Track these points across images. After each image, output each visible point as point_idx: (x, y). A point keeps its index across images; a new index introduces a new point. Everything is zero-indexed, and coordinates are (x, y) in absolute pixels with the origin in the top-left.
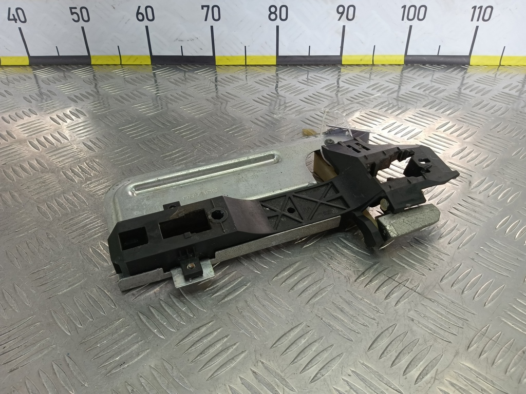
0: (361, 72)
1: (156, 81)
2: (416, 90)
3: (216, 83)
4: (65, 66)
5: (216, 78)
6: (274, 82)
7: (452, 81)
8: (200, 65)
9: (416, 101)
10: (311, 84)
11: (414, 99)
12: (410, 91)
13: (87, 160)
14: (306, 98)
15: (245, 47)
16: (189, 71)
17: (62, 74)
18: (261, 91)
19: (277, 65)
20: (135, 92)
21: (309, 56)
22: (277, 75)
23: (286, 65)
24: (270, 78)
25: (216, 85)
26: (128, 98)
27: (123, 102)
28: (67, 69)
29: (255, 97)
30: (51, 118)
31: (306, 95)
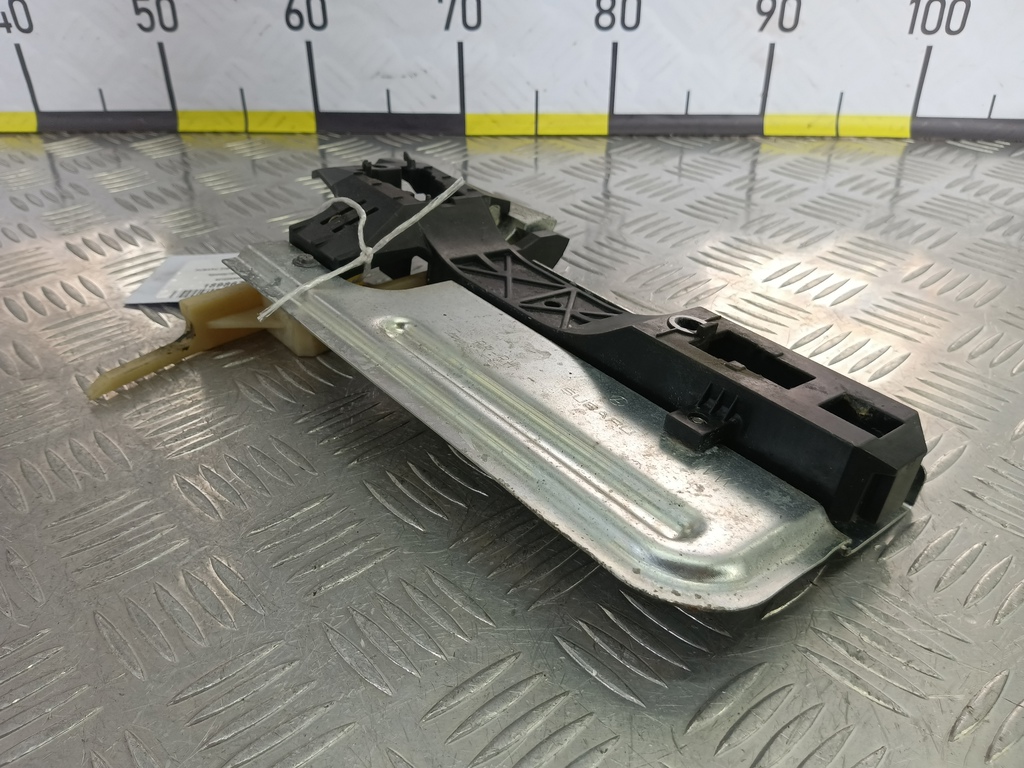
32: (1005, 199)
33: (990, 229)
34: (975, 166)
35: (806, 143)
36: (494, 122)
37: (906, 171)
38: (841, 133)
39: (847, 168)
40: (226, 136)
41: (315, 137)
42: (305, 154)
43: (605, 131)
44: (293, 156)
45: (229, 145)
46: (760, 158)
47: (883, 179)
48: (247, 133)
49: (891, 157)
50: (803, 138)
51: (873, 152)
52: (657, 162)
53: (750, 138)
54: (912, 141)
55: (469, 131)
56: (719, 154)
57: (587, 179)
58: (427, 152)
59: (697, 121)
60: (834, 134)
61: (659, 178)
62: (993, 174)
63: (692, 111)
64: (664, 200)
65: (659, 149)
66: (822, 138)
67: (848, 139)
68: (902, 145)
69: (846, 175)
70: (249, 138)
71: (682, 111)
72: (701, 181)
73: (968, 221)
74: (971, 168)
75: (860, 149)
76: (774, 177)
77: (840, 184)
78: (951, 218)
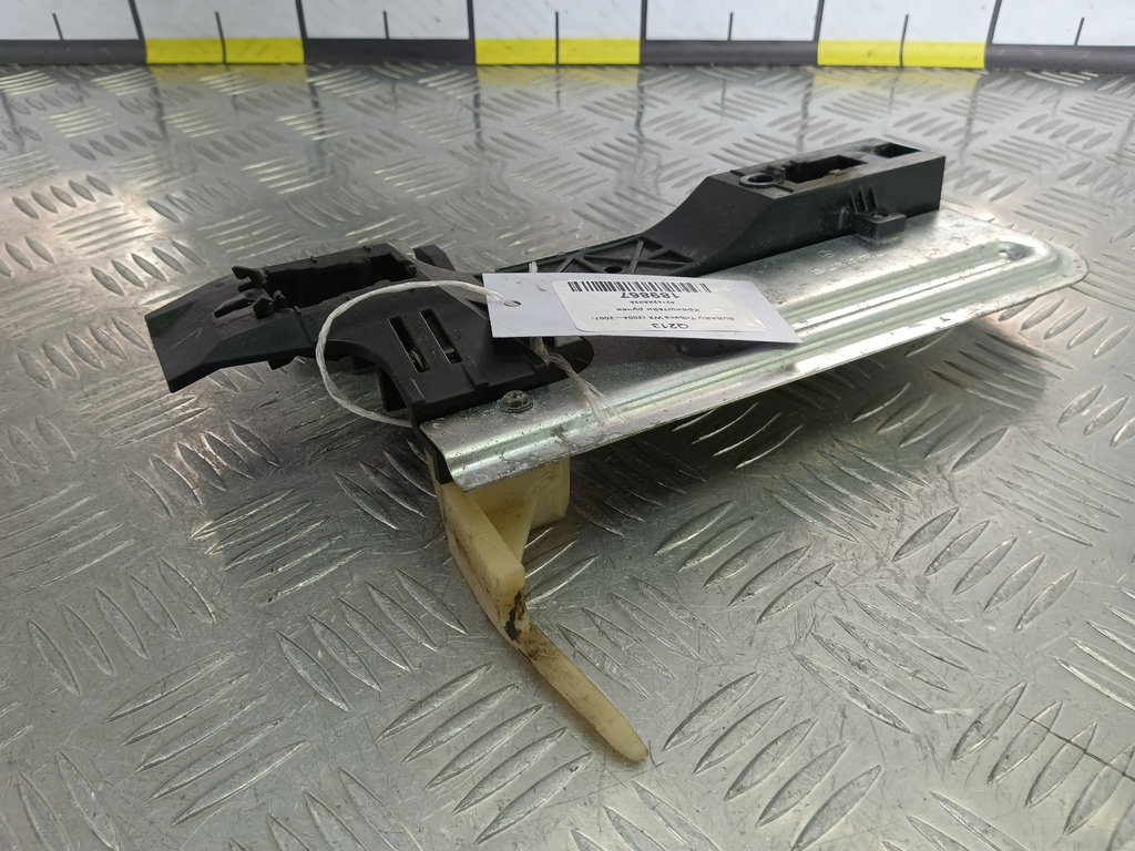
0: (873, 84)
1: (316, 104)
2: (1029, 133)
3: (477, 110)
4: (79, 68)
5: (477, 98)
6: (634, 107)
7: (1121, 111)
8: (435, 63)
9: (1036, 162)
10: (740, 115)
11: (1030, 156)
12: (1013, 137)
13: (95, 319)
14: (728, 151)
15: (557, 14)
16: (406, 79)
17: (67, 88)
18: (599, 131)
19: (642, 65)
20: (255, 133)
21: (729, 42)
22: (641, 89)
23: (666, 65)
24: (625, 97)
25: (476, 116)
26: (232, 146)
27: (216, 159)
28: (81, 74)
29: (586, 145)
30: (17, 202)
31: (727, 142)
32: (1085, 141)
33: (1063, 178)
34: (1058, 101)
35: (865, 74)
36: (508, 48)
37: (979, 109)
38: (906, 63)
39: (908, 105)
40: (201, 68)
41: (304, 67)
42: (289, 88)
43: (636, 59)
44: (275, 91)
45: (204, 79)
46: (814, 90)
47: (949, 117)
48: (226, 64)
49: (962, 90)
50: (862, 68)
51: (940, 86)
52: (694, 96)
53: (801, 68)
54: (986, 73)
55: (479, 60)
56: (765, 87)
57: (612, 117)
58: (431, 85)
59: (742, 48)
60: (897, 63)
61: (693, 116)
62: (1075, 111)
63: (735, 37)
64: (697, 143)
65: (697, 81)
66: (884, 68)
67: (913, 69)
68: (976, 76)
69: (906, 113)
70: (228, 70)
71: (724, 37)
72: (742, 120)
73: (1039, 167)
74: (1052, 105)
75: (926, 82)
76: (826, 115)
77: (898, 124)
78: (1020, 165)
